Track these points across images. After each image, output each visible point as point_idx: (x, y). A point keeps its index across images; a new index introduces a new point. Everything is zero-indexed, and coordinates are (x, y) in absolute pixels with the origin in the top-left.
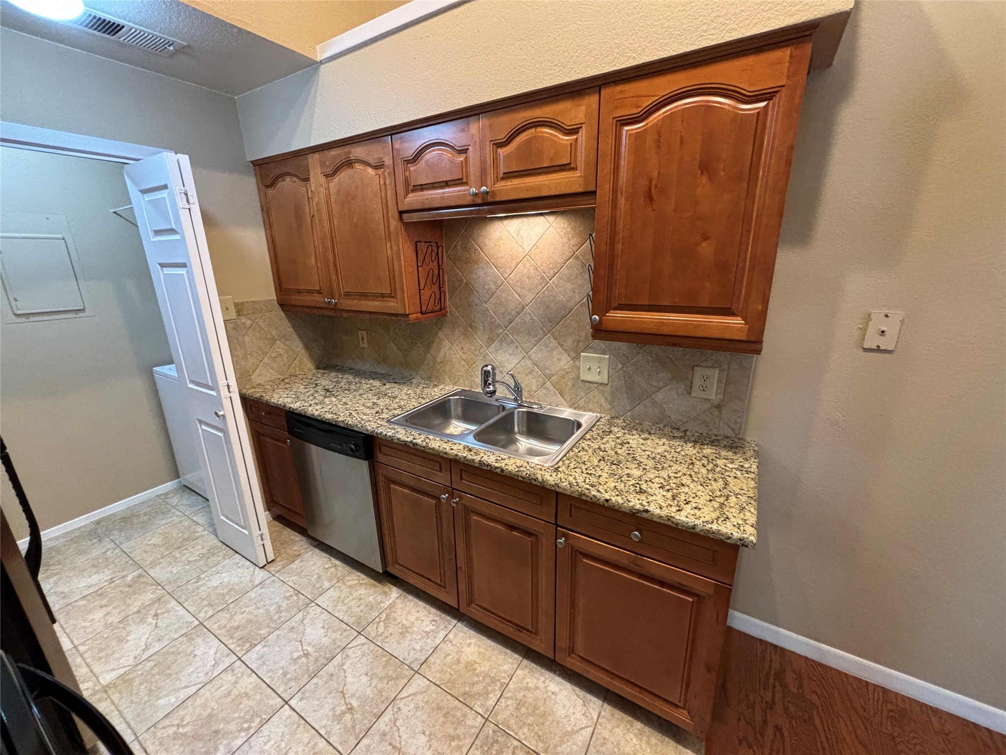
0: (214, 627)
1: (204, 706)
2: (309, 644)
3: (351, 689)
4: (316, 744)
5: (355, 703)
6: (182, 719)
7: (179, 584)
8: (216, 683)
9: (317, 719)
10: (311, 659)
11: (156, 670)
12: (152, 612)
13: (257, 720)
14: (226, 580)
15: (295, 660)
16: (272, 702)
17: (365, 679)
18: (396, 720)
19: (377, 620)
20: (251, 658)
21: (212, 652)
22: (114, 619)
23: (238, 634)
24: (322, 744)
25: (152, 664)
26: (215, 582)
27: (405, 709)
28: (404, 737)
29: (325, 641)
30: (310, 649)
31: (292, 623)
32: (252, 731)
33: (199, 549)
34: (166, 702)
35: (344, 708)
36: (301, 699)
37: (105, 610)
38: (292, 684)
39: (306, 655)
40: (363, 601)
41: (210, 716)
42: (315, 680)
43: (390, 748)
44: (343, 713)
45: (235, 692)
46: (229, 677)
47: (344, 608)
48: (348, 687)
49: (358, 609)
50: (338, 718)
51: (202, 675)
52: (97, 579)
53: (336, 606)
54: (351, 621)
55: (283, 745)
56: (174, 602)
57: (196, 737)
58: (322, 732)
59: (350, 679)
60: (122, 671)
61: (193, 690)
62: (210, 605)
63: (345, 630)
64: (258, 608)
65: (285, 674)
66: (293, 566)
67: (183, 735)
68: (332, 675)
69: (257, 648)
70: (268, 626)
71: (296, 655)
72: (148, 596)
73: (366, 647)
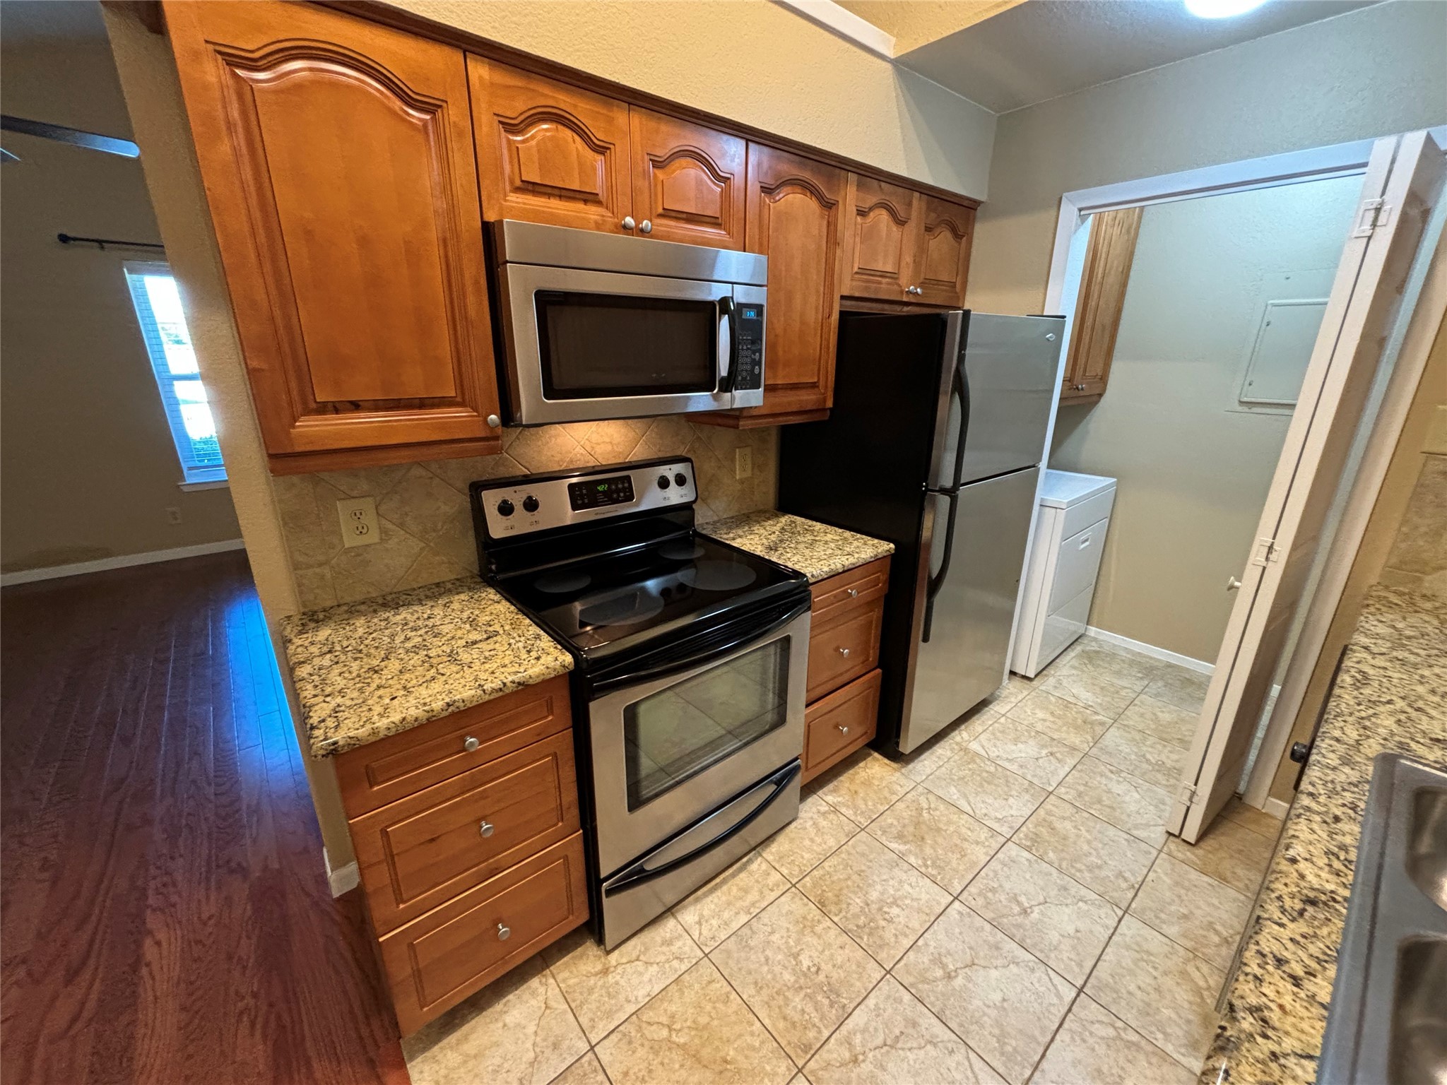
0: (1047, 806)
1: (949, 822)
2: (1042, 913)
3: (979, 975)
4: (906, 936)
5: (959, 982)
6: (936, 809)
7: (1103, 758)
8: (976, 826)
9: (937, 938)
10: (1020, 919)
11: (985, 775)
12: (1055, 749)
13: (934, 872)
14: (1127, 798)
15: (1015, 899)
16: (956, 882)
17: (996, 997)
18: (935, 1045)
19: (1119, 1024)
20: (1012, 849)
21: (1013, 812)
22: (1039, 727)
23: (1044, 831)
24: (907, 943)
25: (992, 769)
26: (1117, 789)
27: (951, 1062)
28: (911, 1056)
29: (1054, 937)
30: (1035, 915)
31: (1074, 888)
32: (923, 870)
33: (1169, 757)
34: (953, 793)
35: (951, 967)
36: (960, 913)
37: (1049, 717)
38: (981, 901)
39: (1025, 912)
40: (1154, 995)
41: (938, 830)
42: (988, 927)
43: (897, 1032)
44: (944, 966)
45: (966, 845)
46: (984, 834)
47: (1127, 962)
48: (982, 972)
49: (1132, 988)
50: (938, 961)
51: (984, 811)
52: (1085, 695)
53: (1128, 948)
54: (1103, 971)
55: (908, 902)
56: (1074, 762)
57: (917, 824)
58: (920, 943)
59: (994, 974)
60: (984, 753)
61: (968, 809)
62: (1080, 795)
63: (1080, 965)
64: (1089, 842)
65: (993, 890)
66: (1194, 875)
67: (921, 815)
68: (997, 948)
69: (1025, 854)
70: (1062, 859)
71: (1023, 899)
72: (1075, 739)
73: (1055, 1001)
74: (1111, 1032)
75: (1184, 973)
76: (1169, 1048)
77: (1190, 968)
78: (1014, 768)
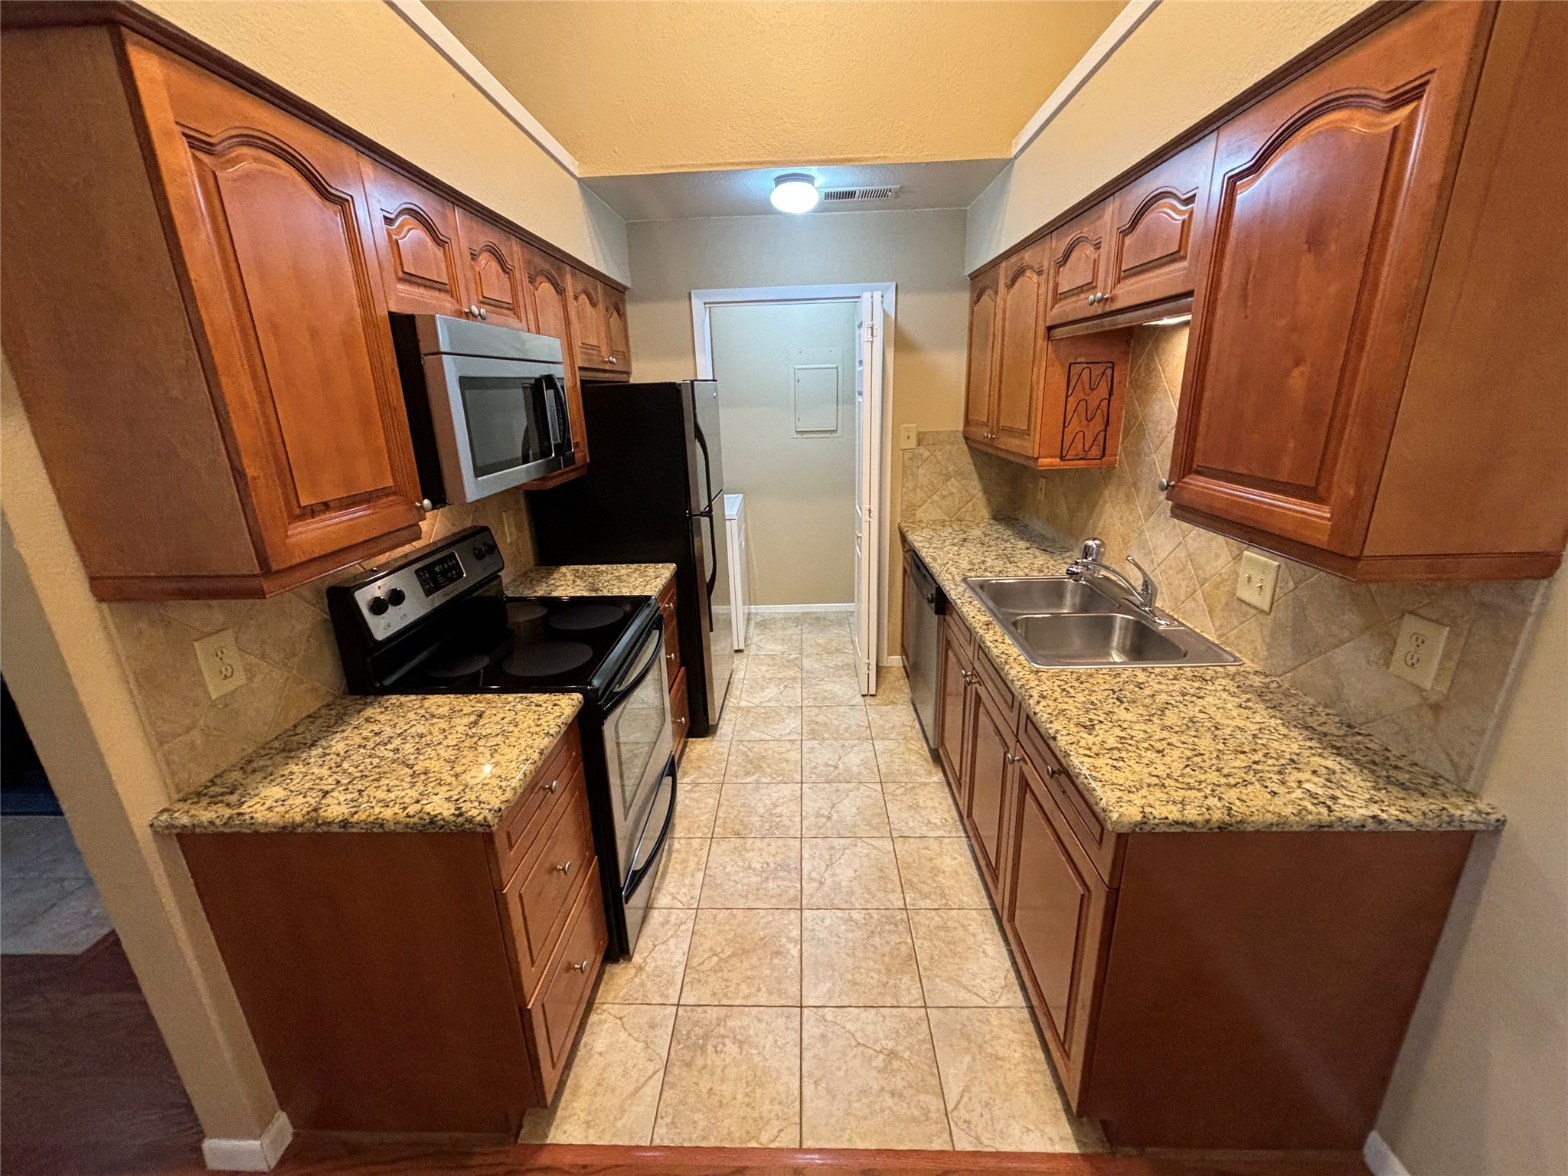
0: (805, 713)
1: (766, 750)
2: (843, 763)
3: (841, 807)
4: (795, 816)
5: (835, 817)
6: (753, 748)
7: (811, 675)
8: (781, 743)
9: (809, 806)
10: (836, 772)
11: (763, 715)
12: (786, 683)
13: (781, 778)
14: (835, 690)
15: (827, 765)
16: (795, 776)
17: (854, 810)
18: (847, 848)
19: (903, 784)
20: (807, 745)
21: (793, 726)
22: (768, 675)
23: (814, 726)
24: (798, 819)
25: (763, 710)
26: (829, 687)
27: (858, 849)
28: (842, 861)
29: (855, 769)
30: (841, 766)
31: (847, 743)
32: (775, 781)
33: (839, 660)
34: (754, 734)
35: (826, 813)
36: (810, 788)
37: (768, 668)
38: (814, 776)
39: (836, 767)
40: (906, 765)
41: (764, 757)
42: (827, 785)
43: (828, 857)
44: (822, 816)
45: (785, 756)
46: (788, 745)
47: (888, 760)
48: (840, 805)
49: (897, 767)
50: (818, 815)
51: (778, 734)
52: (778, 648)
53: (884, 753)
54: (883, 770)
55: (781, 801)
56: (800, 685)
57: (751, 762)
58: (804, 814)
59: (846, 802)
60: (751, 705)
61: (769, 738)
62: (815, 699)
63: (874, 774)
64: (836, 719)
65: (815, 768)
66: (884, 708)
67: (748, 755)
68: (838, 791)
69: (814, 742)
70: (832, 734)
71: (830, 763)
72: (791, 673)
73: (876, 793)
74: (903, 789)
75: (909, 749)
76: (923, 780)
77: (909, 745)
78: (772, 704)
